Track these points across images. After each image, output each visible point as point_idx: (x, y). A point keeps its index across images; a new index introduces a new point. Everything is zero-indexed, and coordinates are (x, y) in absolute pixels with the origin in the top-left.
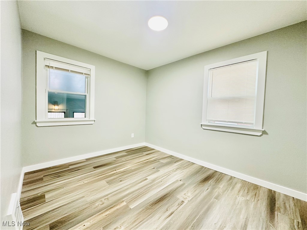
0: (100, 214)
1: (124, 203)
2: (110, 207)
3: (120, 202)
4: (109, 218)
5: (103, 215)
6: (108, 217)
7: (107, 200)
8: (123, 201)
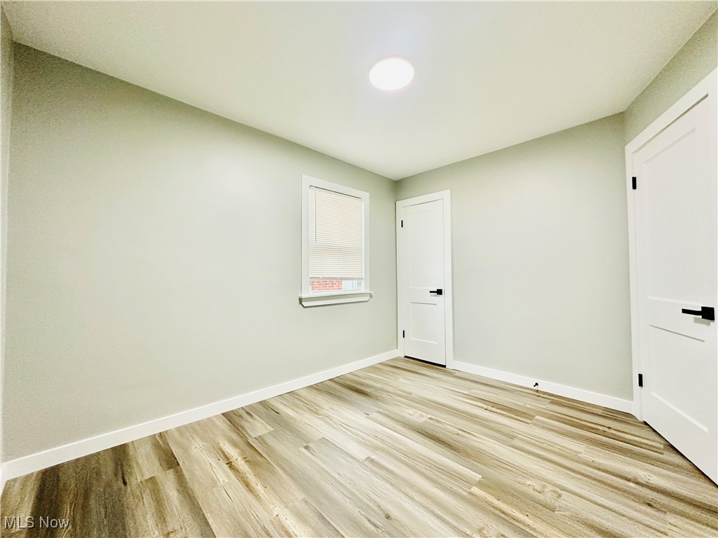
0: (534, 530)
1: (475, 490)
2: (503, 515)
3: (476, 500)
4: (530, 508)
5: (531, 522)
6: (528, 509)
7: (485, 532)
8: (471, 493)
